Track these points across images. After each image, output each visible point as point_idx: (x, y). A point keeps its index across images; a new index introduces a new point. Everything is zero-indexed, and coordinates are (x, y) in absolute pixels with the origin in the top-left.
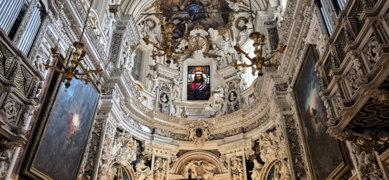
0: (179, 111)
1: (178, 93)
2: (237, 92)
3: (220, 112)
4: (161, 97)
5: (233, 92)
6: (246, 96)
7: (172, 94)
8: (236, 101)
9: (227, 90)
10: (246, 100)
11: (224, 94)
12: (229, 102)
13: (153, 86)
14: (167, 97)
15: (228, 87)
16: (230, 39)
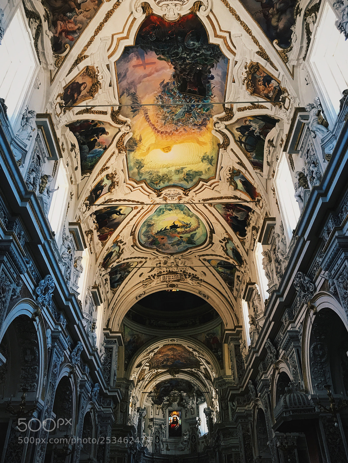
0: (165, 446)
1: (164, 433)
2: (196, 437)
3: (187, 447)
4: (156, 438)
5: (194, 436)
6: (201, 441)
7: (161, 435)
8: (195, 443)
9: (191, 433)
10: (200, 443)
11: (189, 436)
12: (191, 442)
13: (152, 433)
14: (159, 439)
15: (191, 432)
16: (192, 399)
